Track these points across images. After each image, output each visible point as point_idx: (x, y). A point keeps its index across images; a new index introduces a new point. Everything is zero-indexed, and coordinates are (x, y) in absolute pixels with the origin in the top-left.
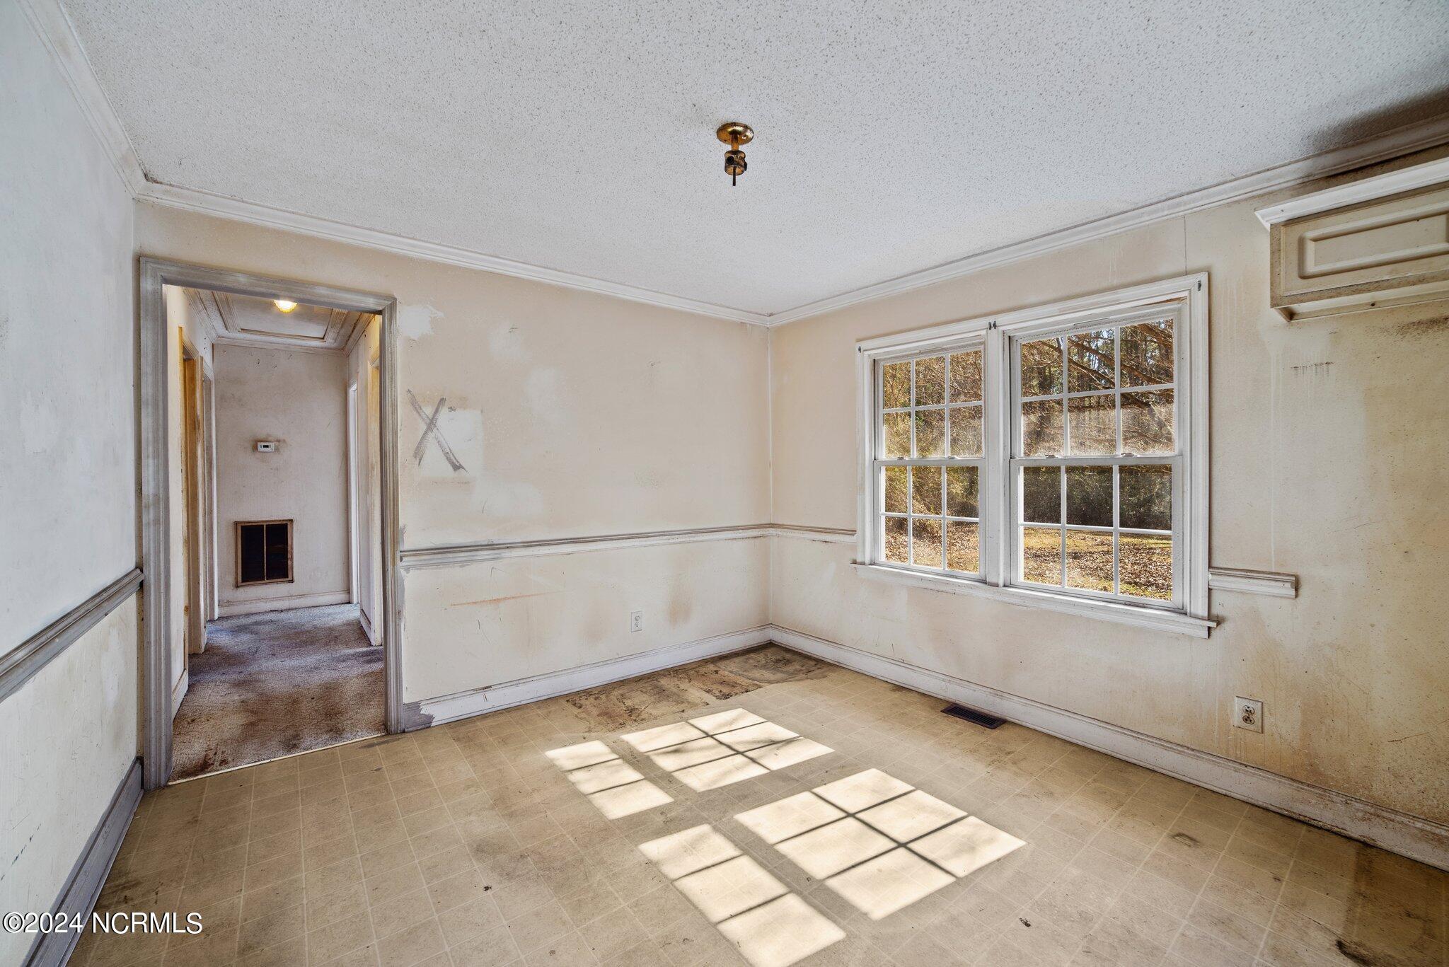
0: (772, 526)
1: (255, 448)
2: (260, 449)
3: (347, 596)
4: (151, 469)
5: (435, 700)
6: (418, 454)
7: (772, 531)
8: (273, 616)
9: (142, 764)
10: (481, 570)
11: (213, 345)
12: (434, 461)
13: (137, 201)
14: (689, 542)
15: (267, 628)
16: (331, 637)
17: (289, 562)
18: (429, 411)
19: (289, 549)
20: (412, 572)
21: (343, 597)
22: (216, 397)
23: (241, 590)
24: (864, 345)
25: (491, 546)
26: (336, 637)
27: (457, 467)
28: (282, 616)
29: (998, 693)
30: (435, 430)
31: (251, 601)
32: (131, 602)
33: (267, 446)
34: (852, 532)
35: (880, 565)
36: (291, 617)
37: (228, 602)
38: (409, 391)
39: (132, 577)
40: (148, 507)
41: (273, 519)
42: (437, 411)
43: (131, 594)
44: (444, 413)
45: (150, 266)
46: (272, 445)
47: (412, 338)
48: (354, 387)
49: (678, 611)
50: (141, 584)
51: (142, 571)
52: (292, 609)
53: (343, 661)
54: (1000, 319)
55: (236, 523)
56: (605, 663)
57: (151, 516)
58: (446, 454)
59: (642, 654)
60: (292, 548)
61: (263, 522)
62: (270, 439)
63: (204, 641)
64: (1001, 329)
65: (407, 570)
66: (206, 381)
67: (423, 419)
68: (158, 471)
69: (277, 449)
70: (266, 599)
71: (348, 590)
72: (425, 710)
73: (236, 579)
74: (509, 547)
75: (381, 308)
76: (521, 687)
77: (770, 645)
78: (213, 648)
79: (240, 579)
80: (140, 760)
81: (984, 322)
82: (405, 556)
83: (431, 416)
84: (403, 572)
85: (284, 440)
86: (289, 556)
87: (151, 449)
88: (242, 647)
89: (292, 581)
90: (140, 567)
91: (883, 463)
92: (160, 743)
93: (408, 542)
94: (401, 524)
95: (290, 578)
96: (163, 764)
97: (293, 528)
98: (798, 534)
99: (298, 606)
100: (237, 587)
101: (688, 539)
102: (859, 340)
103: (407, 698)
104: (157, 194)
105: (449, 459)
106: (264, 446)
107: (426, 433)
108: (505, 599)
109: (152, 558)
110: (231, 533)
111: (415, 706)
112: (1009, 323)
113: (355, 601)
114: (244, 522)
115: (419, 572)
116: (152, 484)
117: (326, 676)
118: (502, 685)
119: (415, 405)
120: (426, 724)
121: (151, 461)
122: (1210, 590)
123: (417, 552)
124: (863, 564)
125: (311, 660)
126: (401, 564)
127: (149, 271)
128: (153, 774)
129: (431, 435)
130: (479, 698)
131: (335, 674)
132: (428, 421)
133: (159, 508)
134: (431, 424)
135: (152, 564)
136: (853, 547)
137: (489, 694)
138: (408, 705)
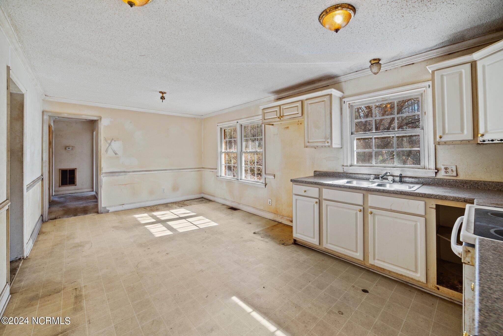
0: (203, 168)
1: (66, 149)
2: (67, 149)
3: (92, 189)
4: (45, 155)
5: (110, 206)
6: (106, 151)
7: (202, 169)
8: (70, 195)
9: (42, 216)
10: (122, 178)
11: (54, 121)
12: (110, 152)
13: (43, 100)
14: (178, 172)
15: (69, 197)
16: (87, 198)
17: (75, 180)
18: (109, 142)
19: (75, 176)
20: (104, 177)
21: (91, 190)
22: (54, 135)
23: (61, 187)
24: (219, 125)
25: (124, 172)
26: (88, 198)
27: (116, 154)
28: (73, 194)
29: (239, 204)
30: (111, 146)
31: (64, 191)
32: (40, 182)
33: (69, 148)
34: (216, 169)
35: (222, 177)
36: (76, 194)
37: (57, 191)
38: (104, 137)
39: (40, 177)
40: (44, 163)
41: (71, 168)
42: (111, 142)
43: (40, 181)
44: (113, 142)
45: (45, 113)
46: (71, 148)
47: (106, 125)
48: (95, 132)
49: (175, 188)
50: (42, 179)
51: (42, 176)
52: (76, 193)
53: (90, 202)
54: (239, 121)
55: (60, 169)
56: (154, 200)
57: (45, 165)
58: (113, 151)
59: (165, 199)
60: (76, 176)
61: (67, 169)
62: (70, 146)
63: (51, 200)
64: (239, 123)
65: (103, 177)
66: (52, 131)
67: (108, 143)
68: (46, 155)
69: (72, 149)
70: (68, 190)
71: (93, 188)
72: (107, 209)
73: (59, 184)
74: (129, 172)
75: (98, 119)
76: (132, 205)
77: (202, 198)
78: (54, 201)
79: (60, 185)
80: (42, 215)
81: (236, 121)
82: (103, 174)
83: (110, 143)
84: (102, 177)
85: (74, 146)
86: (75, 178)
87: (45, 151)
88: (61, 201)
89: (76, 185)
90: (42, 175)
91: (223, 152)
92: (46, 212)
93: (104, 171)
94: (102, 166)
95: (75, 184)
96: (47, 217)
97: (76, 171)
98: (207, 170)
99: (78, 192)
100: (60, 187)
101: (178, 171)
102: (218, 123)
103: (103, 206)
104: (47, 98)
105: (114, 152)
106: (68, 148)
107: (108, 146)
108: (128, 184)
109: (45, 173)
110: (58, 172)
111: (105, 208)
112: (241, 122)
113: (95, 190)
114: (62, 169)
115: (106, 177)
116: (45, 158)
117: (84, 205)
118: (127, 204)
119: (106, 140)
120: (108, 212)
121: (45, 153)
122: (265, 178)
123: (106, 173)
124: (218, 176)
125: (80, 203)
126: (102, 175)
127: (45, 114)
128: (45, 219)
129: (110, 147)
130: (121, 206)
131: (87, 205)
132: (109, 144)
133: (46, 163)
134: (110, 144)
135: (45, 175)
136: (217, 172)
137: (123, 206)
138: (103, 207)
